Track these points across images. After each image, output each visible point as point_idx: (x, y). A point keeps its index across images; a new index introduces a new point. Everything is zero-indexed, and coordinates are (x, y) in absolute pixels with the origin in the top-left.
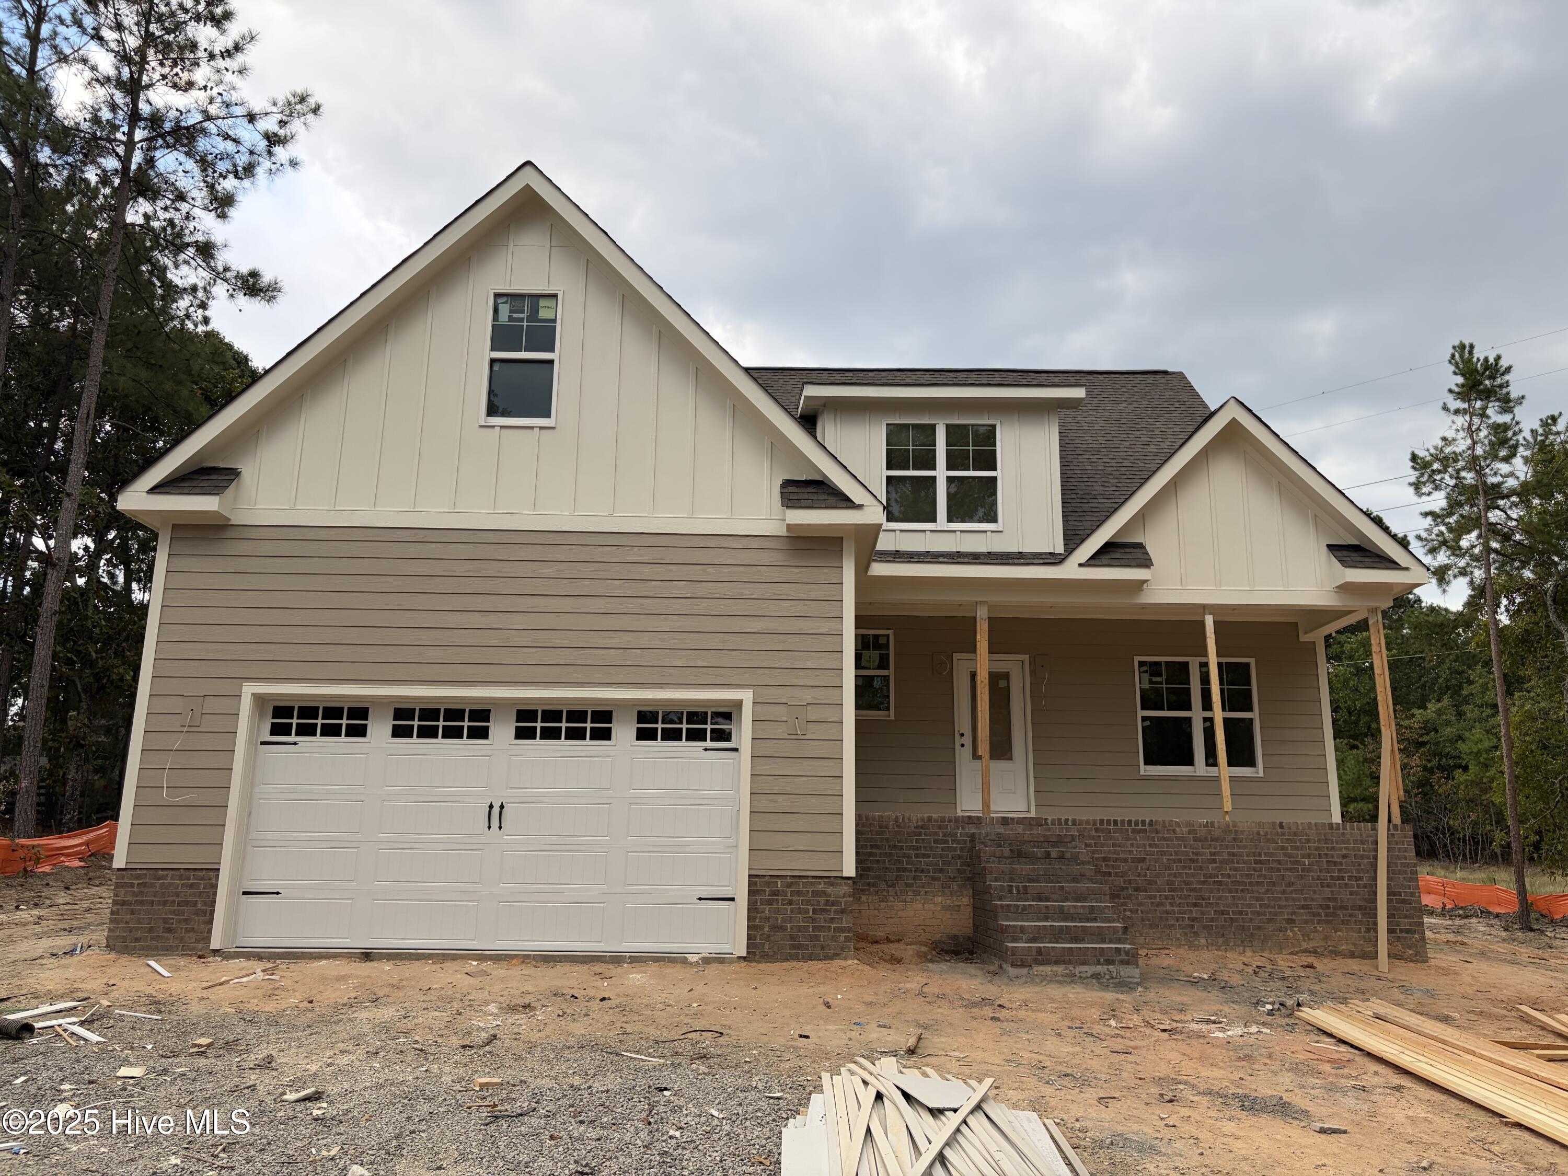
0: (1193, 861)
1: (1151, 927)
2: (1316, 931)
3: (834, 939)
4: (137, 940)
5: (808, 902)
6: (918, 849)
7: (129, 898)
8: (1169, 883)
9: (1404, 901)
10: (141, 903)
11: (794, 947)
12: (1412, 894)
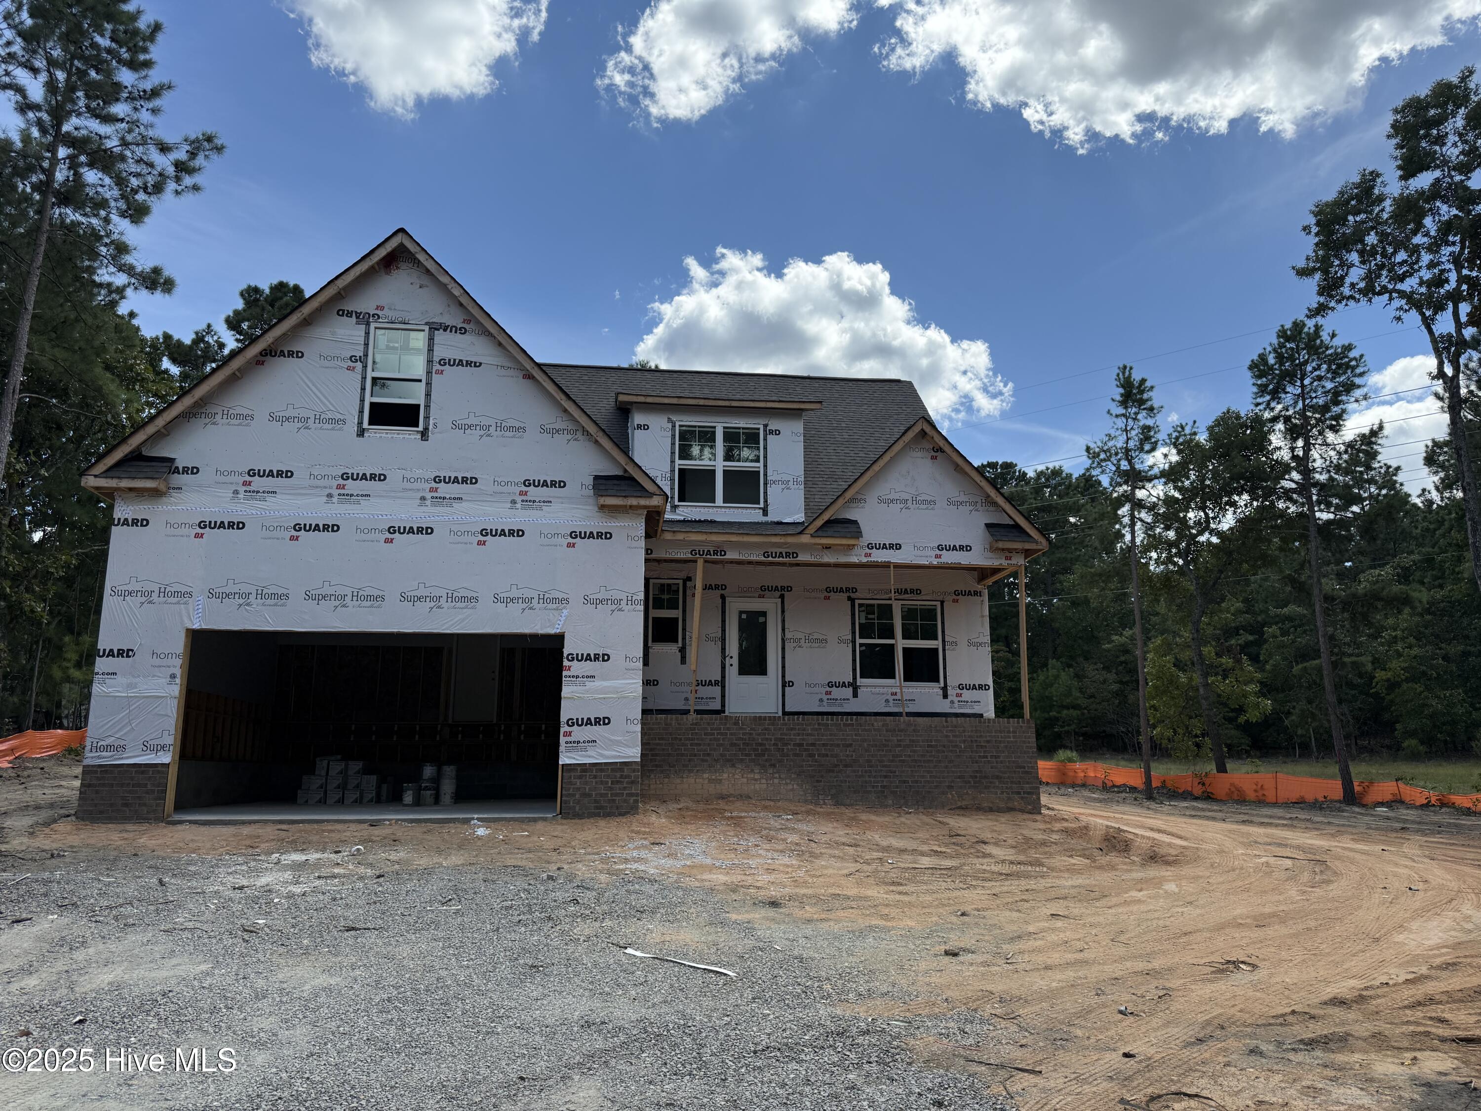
0: (885, 746)
1: (855, 792)
2: (967, 793)
3: (625, 801)
4: (101, 812)
5: (608, 776)
6: (692, 739)
7: (94, 782)
8: (869, 761)
9: (1027, 772)
10: (104, 785)
11: (597, 808)
12: (1032, 767)
